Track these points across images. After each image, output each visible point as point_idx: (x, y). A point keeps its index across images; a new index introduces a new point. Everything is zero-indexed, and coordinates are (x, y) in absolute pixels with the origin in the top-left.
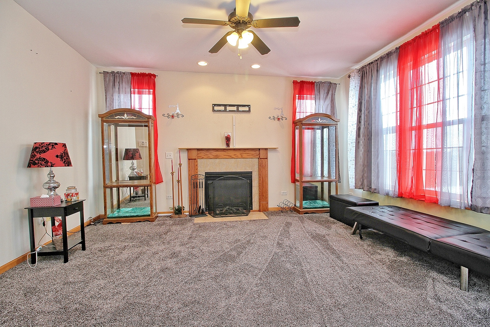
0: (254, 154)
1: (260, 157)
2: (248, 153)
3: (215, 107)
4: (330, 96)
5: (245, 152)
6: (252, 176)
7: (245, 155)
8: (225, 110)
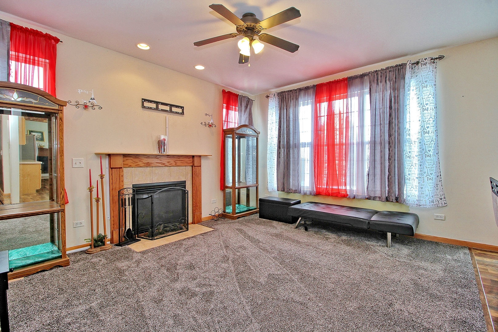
0: (188, 161)
1: (194, 164)
2: (182, 161)
3: (144, 102)
4: (248, 110)
5: (179, 159)
6: (185, 186)
7: (179, 163)
8: (157, 109)
